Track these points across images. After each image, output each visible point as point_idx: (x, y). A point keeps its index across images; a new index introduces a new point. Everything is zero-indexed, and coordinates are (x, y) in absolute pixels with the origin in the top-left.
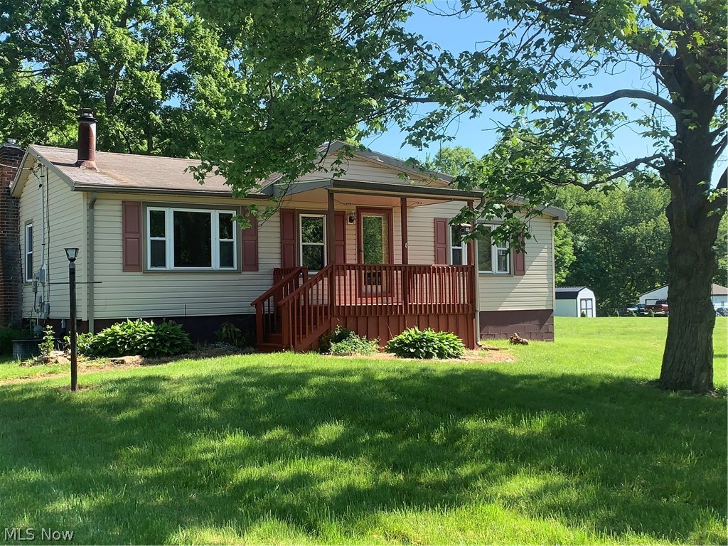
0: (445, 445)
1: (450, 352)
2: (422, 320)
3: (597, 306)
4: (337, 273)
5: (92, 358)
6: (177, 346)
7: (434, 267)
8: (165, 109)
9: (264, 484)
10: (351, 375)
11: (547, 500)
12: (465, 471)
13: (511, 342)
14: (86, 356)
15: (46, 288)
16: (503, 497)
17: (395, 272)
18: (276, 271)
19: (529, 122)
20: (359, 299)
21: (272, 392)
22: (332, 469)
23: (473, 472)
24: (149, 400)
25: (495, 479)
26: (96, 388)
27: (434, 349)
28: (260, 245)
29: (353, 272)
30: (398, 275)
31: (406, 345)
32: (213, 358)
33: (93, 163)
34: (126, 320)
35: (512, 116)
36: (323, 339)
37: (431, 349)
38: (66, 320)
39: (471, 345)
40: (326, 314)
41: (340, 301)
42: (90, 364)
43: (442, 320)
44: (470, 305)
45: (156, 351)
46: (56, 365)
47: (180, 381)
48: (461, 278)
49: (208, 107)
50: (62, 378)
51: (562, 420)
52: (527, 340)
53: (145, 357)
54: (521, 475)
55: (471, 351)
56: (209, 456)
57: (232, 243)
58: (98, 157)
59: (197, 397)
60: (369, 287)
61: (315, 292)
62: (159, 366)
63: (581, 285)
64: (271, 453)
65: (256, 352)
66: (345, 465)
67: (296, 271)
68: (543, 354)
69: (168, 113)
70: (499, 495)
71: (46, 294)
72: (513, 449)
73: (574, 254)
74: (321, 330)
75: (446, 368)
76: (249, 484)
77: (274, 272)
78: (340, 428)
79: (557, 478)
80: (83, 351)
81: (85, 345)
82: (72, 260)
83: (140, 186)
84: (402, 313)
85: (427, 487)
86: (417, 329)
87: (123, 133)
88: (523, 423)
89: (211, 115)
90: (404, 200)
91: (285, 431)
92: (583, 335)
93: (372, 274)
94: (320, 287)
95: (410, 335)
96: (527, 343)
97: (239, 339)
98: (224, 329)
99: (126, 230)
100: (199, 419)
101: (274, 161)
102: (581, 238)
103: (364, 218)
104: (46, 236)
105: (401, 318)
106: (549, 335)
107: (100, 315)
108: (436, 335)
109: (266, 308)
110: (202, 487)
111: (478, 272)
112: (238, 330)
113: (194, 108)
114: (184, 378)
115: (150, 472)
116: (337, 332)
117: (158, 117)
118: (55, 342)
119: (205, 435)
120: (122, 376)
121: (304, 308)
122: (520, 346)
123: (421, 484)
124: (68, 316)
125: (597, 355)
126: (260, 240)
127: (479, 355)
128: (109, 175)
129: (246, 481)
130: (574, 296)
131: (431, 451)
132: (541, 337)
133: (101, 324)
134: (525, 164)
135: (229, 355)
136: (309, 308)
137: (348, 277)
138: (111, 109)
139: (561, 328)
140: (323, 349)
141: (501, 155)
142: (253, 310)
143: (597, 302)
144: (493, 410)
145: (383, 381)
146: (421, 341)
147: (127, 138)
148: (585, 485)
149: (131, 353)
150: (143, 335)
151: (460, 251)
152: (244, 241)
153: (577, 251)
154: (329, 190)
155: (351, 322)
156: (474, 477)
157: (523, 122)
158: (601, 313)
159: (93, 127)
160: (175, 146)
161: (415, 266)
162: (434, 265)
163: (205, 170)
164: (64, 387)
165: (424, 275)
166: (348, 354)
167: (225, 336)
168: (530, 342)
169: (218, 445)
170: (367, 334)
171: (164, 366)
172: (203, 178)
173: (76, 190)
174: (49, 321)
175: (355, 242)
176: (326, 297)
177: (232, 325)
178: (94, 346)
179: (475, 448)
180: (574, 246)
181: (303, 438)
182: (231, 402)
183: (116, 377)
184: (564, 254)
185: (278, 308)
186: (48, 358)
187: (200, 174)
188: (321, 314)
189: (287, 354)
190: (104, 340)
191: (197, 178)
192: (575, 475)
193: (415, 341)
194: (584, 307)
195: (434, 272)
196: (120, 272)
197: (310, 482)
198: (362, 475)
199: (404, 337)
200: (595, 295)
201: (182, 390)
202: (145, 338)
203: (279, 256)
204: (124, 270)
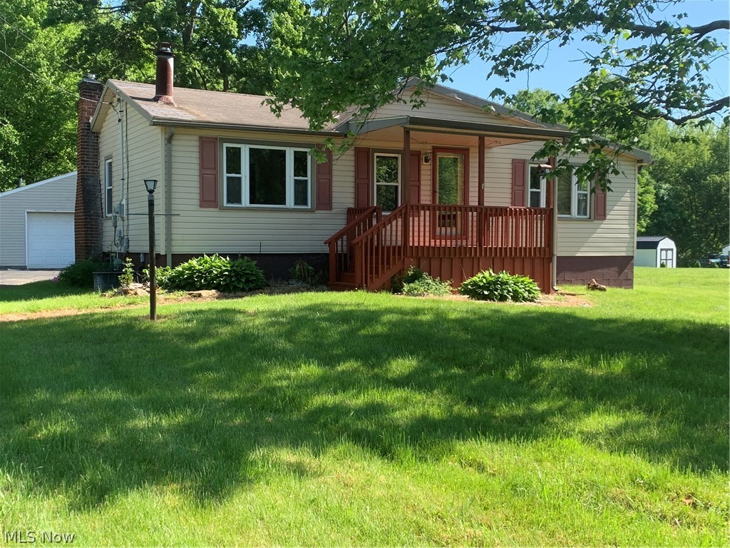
0: (520, 382)
1: (525, 295)
2: (497, 262)
3: (678, 258)
4: (411, 214)
5: (170, 291)
6: (252, 282)
7: (511, 209)
8: (241, 48)
9: (339, 411)
10: (424, 314)
11: (628, 436)
12: (541, 407)
13: (589, 288)
14: (163, 289)
15: (126, 222)
16: (581, 432)
17: (470, 213)
18: (350, 211)
19: (620, 52)
20: (433, 241)
21: (345, 327)
22: (406, 400)
23: (550, 408)
24: (225, 331)
25: (573, 416)
26: (174, 318)
27: (509, 291)
28: (334, 184)
29: (427, 213)
30: (473, 217)
31: (480, 287)
32: (287, 295)
33: (171, 98)
34: (202, 255)
35: (602, 46)
36: (396, 279)
37: (505, 292)
38: (145, 254)
39: (546, 289)
40: (399, 254)
41: (414, 241)
42: (167, 297)
43: (518, 264)
44: (547, 249)
45: (232, 285)
46: (136, 296)
47: (256, 314)
48: (539, 221)
49: (284, 46)
50: (142, 308)
51: (642, 363)
52: (605, 287)
53: (221, 292)
54: (600, 411)
55: (547, 296)
56: (285, 383)
57: (306, 181)
58: (176, 93)
59: (272, 329)
60: (443, 229)
61: (388, 233)
62: (235, 300)
63: (661, 235)
64: (344, 383)
65: (329, 290)
66: (419, 397)
67: (368, 211)
68: (621, 300)
69: (244, 51)
70: (577, 430)
71: (125, 229)
72: (591, 388)
73: (656, 203)
74: (394, 270)
75: (521, 310)
76: (323, 410)
77: (348, 212)
78: (413, 363)
79: (637, 417)
80: (161, 284)
81: (163, 278)
82: (151, 192)
83: (216, 121)
84: (476, 255)
85: (502, 421)
86: (491, 271)
87: (199, 71)
88: (603, 364)
89: (287, 53)
90: (482, 138)
91: (359, 364)
92: (664, 285)
93: (446, 216)
94: (394, 228)
95: (484, 277)
96: (604, 290)
97: (313, 277)
98: (298, 267)
99: (203, 166)
100: (274, 350)
101: (352, 92)
102: (665, 186)
103: (440, 159)
104: (126, 171)
105: (475, 260)
106: (628, 283)
107: (179, 249)
108: (511, 278)
109: (339, 248)
110: (277, 411)
111: (557, 215)
112: (311, 268)
113: (269, 46)
114: (259, 312)
115: (227, 395)
116: (410, 273)
117: (234, 56)
118: (135, 275)
119: (280, 364)
120: (199, 308)
121: (377, 248)
122: (597, 292)
123: (496, 417)
124: (147, 250)
125: (678, 303)
126: (334, 179)
127: (555, 299)
128: (186, 110)
129: (321, 407)
130: (654, 245)
131: (505, 386)
132: (619, 284)
133: (179, 259)
134: (614, 96)
135: (302, 292)
136: (383, 248)
137: (422, 218)
138: (188, 47)
139: (640, 277)
140: (396, 289)
141: (589, 87)
142: (326, 249)
143: (678, 253)
144: (570, 350)
145: (456, 321)
146: (495, 283)
147: (203, 77)
148: (667, 424)
149: (208, 287)
150: (219, 270)
151: (538, 194)
152: (318, 180)
153: (659, 200)
154: (405, 128)
155: (424, 263)
156: (550, 413)
157: (613, 52)
158: (682, 263)
159: (171, 61)
160: (250, 85)
161: (491, 208)
162: (510, 207)
163: (282, 103)
164: (143, 316)
165: (500, 218)
166: (420, 295)
167: (298, 273)
168: (608, 289)
169: (293, 374)
170: (440, 276)
171: (240, 300)
172: (280, 111)
173: (155, 124)
174: (129, 254)
175: (430, 183)
176: (399, 238)
177: (306, 264)
178: (171, 279)
179: (552, 385)
180: (656, 195)
181: (376, 370)
182: (304, 335)
183: (193, 308)
184: (646, 203)
185: (351, 248)
186: (127, 290)
187: (277, 107)
188: (394, 254)
189: (360, 292)
190: (182, 273)
191: (274, 111)
192: (656, 415)
193: (489, 283)
194: (664, 257)
195: (511, 215)
196: (198, 208)
197: (384, 410)
198: (435, 407)
199: (478, 280)
200: (677, 246)
201: (257, 322)
202: (221, 272)
203: (353, 195)
204: (201, 206)
